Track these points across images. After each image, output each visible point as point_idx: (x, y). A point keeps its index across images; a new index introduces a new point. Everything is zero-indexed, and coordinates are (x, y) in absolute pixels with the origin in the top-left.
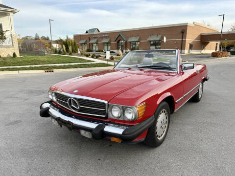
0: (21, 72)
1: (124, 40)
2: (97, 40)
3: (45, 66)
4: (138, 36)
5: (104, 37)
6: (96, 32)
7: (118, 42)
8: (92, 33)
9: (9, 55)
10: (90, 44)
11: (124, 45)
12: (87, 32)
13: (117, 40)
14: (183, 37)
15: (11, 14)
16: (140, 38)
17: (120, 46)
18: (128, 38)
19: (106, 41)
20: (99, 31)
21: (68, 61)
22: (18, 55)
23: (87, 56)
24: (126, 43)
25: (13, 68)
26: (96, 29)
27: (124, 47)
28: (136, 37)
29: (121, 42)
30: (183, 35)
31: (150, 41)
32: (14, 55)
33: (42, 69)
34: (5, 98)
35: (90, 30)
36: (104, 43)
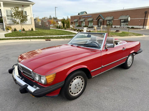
0: (32, 40)
1: (102, 19)
2: (85, 19)
3: (46, 37)
4: (112, 16)
5: (89, 17)
6: (85, 14)
7: (98, 20)
8: (82, 15)
9: (29, 29)
10: (80, 22)
11: (102, 22)
12: (79, 14)
13: (98, 19)
14: (145, 16)
15: (31, 5)
16: (114, 17)
17: (100, 23)
18: (105, 17)
19: (90, 19)
20: (87, 13)
21: (62, 33)
22: (34, 29)
23: (75, 30)
24: (104, 21)
25: (28, 38)
26: (84, 12)
27: (102, 23)
28: (110, 16)
29: (100, 20)
30: (145, 15)
31: (121, 20)
32: (32, 29)
33: (44, 39)
34: (13, 57)
35: (81, 12)
36: (89, 21)
